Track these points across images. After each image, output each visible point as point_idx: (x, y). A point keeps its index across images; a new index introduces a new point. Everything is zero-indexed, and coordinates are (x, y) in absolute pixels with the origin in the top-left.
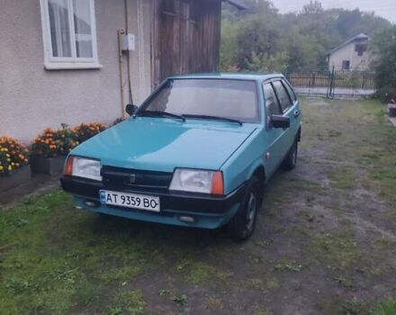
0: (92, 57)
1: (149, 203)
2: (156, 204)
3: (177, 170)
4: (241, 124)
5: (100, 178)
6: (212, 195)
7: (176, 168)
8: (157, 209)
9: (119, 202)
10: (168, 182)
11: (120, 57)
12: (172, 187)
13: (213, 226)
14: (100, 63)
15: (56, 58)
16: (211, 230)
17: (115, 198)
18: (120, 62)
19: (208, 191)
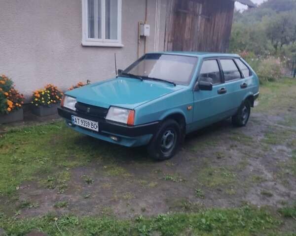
0: (117, 39)
1: (94, 126)
2: (97, 127)
3: (111, 108)
4: (175, 85)
5: (75, 109)
6: (127, 125)
7: (111, 106)
8: (97, 130)
9: (80, 124)
10: (105, 115)
11: (138, 40)
12: (108, 118)
13: (128, 145)
14: (122, 43)
15: (92, 39)
16: (127, 147)
17: (79, 121)
18: (138, 43)
19: (126, 122)
